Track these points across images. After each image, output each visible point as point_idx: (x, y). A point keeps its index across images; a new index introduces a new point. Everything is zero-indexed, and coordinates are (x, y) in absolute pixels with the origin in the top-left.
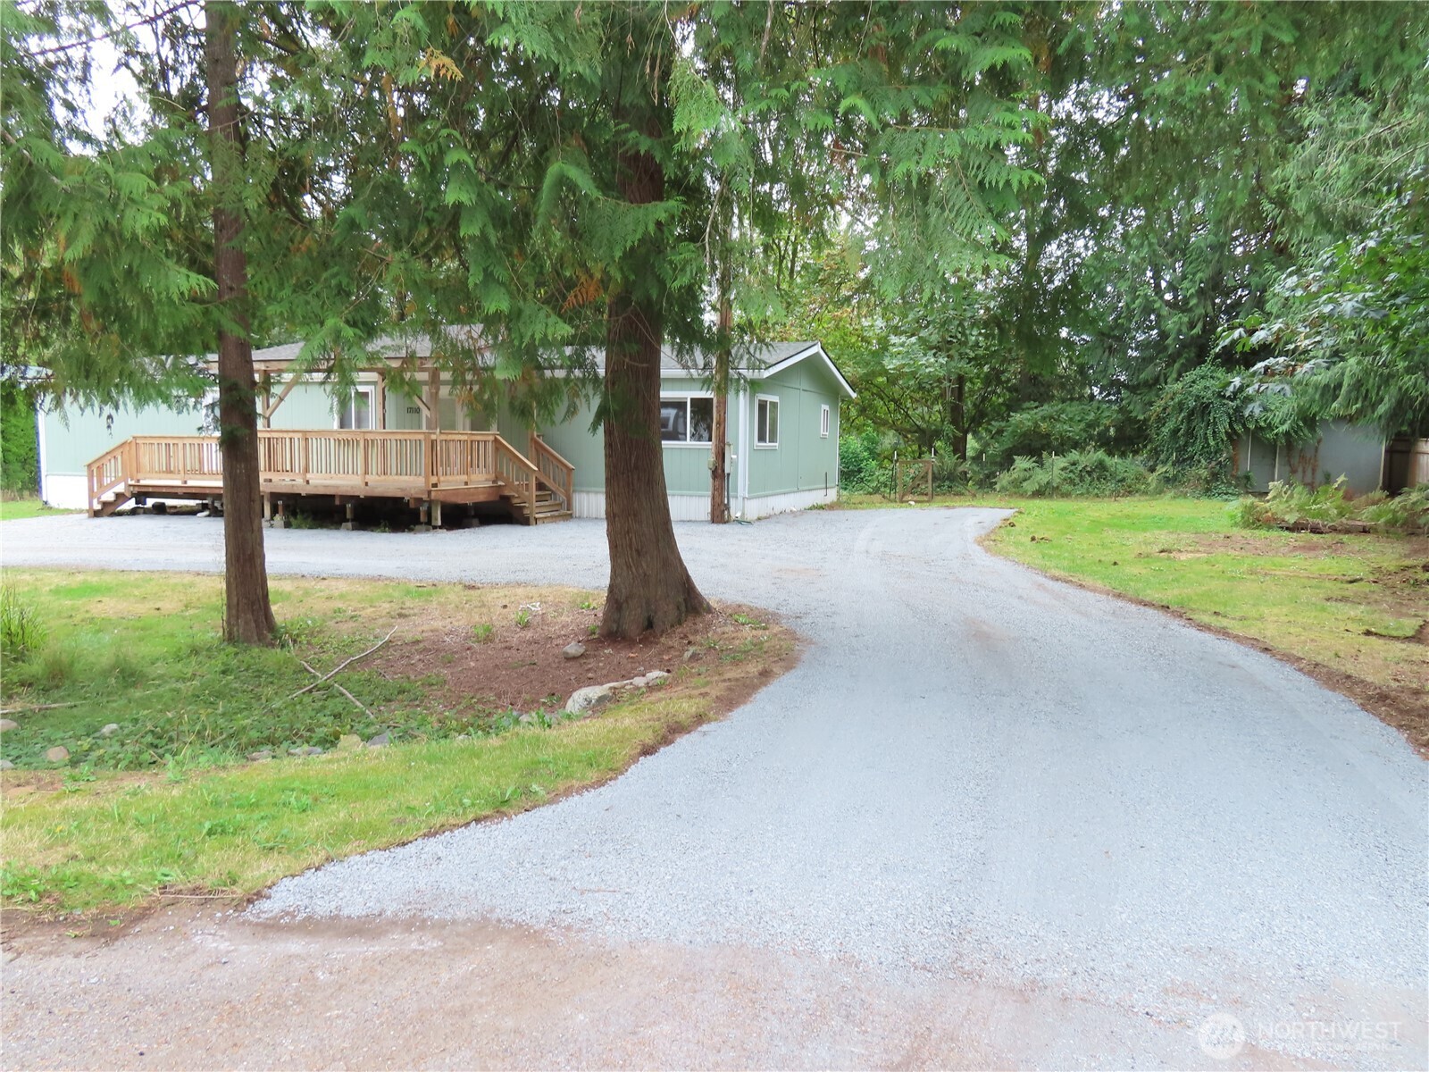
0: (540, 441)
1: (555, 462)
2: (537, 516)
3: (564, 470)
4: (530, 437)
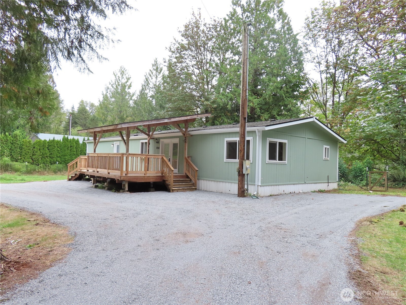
2: (175, 189)
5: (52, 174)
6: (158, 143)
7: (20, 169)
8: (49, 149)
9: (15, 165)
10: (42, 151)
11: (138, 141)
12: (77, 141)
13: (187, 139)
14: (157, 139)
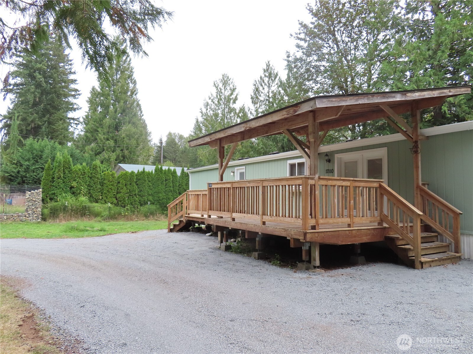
0: (426, 188)
1: (440, 206)
2: (423, 259)
3: (451, 215)
4: (415, 186)
5: (142, 219)
6: (330, 161)
7: (101, 212)
8: (137, 185)
9: (94, 207)
10: (128, 187)
11: (282, 162)
12: (173, 172)
13: (419, 146)
14: (327, 155)
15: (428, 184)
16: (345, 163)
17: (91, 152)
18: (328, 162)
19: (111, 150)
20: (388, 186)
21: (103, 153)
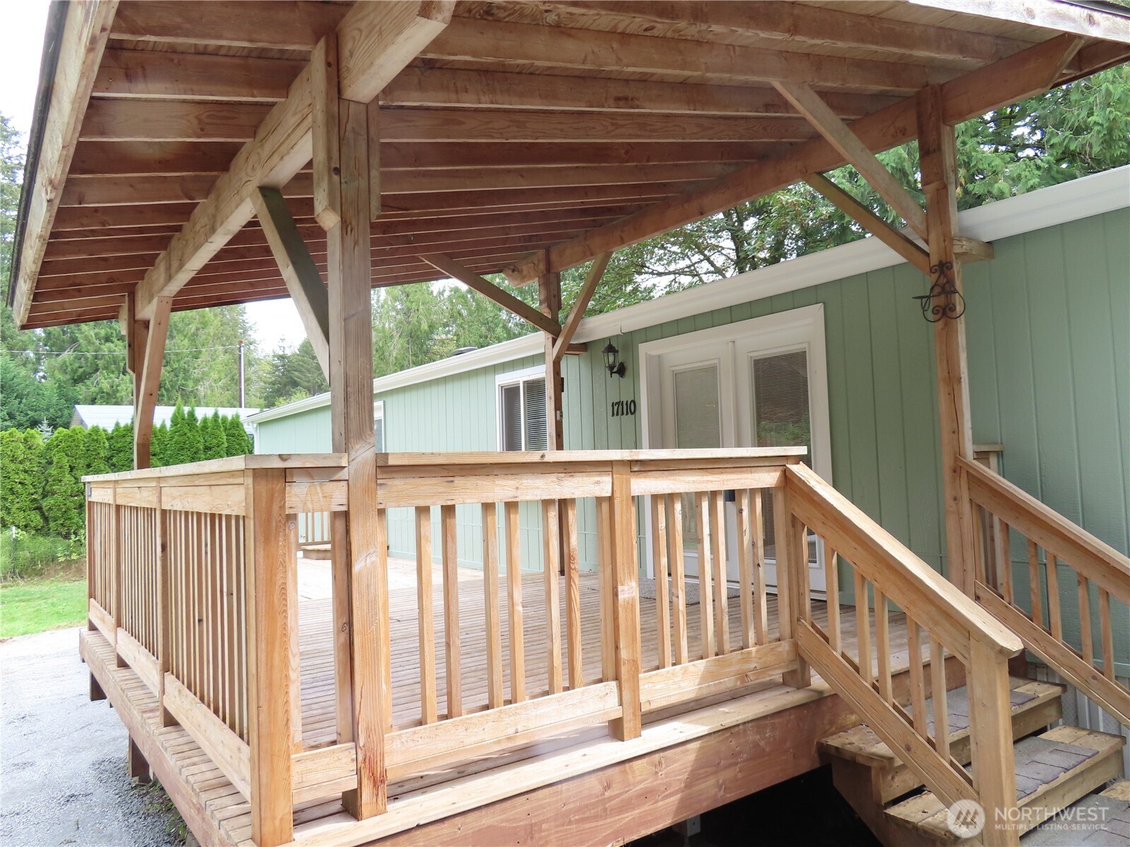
0: (991, 472)
4: (947, 462)
6: (621, 371)
11: (481, 381)
13: (958, 285)
14: (611, 349)
15: (1000, 454)
16: (676, 375)
17: (59, 376)
18: (616, 376)
19: (118, 368)
20: (835, 486)
21: (94, 376)
